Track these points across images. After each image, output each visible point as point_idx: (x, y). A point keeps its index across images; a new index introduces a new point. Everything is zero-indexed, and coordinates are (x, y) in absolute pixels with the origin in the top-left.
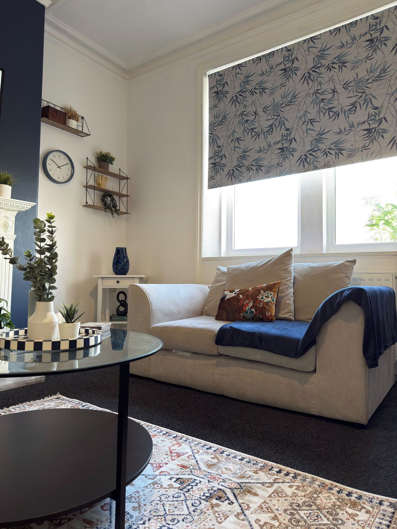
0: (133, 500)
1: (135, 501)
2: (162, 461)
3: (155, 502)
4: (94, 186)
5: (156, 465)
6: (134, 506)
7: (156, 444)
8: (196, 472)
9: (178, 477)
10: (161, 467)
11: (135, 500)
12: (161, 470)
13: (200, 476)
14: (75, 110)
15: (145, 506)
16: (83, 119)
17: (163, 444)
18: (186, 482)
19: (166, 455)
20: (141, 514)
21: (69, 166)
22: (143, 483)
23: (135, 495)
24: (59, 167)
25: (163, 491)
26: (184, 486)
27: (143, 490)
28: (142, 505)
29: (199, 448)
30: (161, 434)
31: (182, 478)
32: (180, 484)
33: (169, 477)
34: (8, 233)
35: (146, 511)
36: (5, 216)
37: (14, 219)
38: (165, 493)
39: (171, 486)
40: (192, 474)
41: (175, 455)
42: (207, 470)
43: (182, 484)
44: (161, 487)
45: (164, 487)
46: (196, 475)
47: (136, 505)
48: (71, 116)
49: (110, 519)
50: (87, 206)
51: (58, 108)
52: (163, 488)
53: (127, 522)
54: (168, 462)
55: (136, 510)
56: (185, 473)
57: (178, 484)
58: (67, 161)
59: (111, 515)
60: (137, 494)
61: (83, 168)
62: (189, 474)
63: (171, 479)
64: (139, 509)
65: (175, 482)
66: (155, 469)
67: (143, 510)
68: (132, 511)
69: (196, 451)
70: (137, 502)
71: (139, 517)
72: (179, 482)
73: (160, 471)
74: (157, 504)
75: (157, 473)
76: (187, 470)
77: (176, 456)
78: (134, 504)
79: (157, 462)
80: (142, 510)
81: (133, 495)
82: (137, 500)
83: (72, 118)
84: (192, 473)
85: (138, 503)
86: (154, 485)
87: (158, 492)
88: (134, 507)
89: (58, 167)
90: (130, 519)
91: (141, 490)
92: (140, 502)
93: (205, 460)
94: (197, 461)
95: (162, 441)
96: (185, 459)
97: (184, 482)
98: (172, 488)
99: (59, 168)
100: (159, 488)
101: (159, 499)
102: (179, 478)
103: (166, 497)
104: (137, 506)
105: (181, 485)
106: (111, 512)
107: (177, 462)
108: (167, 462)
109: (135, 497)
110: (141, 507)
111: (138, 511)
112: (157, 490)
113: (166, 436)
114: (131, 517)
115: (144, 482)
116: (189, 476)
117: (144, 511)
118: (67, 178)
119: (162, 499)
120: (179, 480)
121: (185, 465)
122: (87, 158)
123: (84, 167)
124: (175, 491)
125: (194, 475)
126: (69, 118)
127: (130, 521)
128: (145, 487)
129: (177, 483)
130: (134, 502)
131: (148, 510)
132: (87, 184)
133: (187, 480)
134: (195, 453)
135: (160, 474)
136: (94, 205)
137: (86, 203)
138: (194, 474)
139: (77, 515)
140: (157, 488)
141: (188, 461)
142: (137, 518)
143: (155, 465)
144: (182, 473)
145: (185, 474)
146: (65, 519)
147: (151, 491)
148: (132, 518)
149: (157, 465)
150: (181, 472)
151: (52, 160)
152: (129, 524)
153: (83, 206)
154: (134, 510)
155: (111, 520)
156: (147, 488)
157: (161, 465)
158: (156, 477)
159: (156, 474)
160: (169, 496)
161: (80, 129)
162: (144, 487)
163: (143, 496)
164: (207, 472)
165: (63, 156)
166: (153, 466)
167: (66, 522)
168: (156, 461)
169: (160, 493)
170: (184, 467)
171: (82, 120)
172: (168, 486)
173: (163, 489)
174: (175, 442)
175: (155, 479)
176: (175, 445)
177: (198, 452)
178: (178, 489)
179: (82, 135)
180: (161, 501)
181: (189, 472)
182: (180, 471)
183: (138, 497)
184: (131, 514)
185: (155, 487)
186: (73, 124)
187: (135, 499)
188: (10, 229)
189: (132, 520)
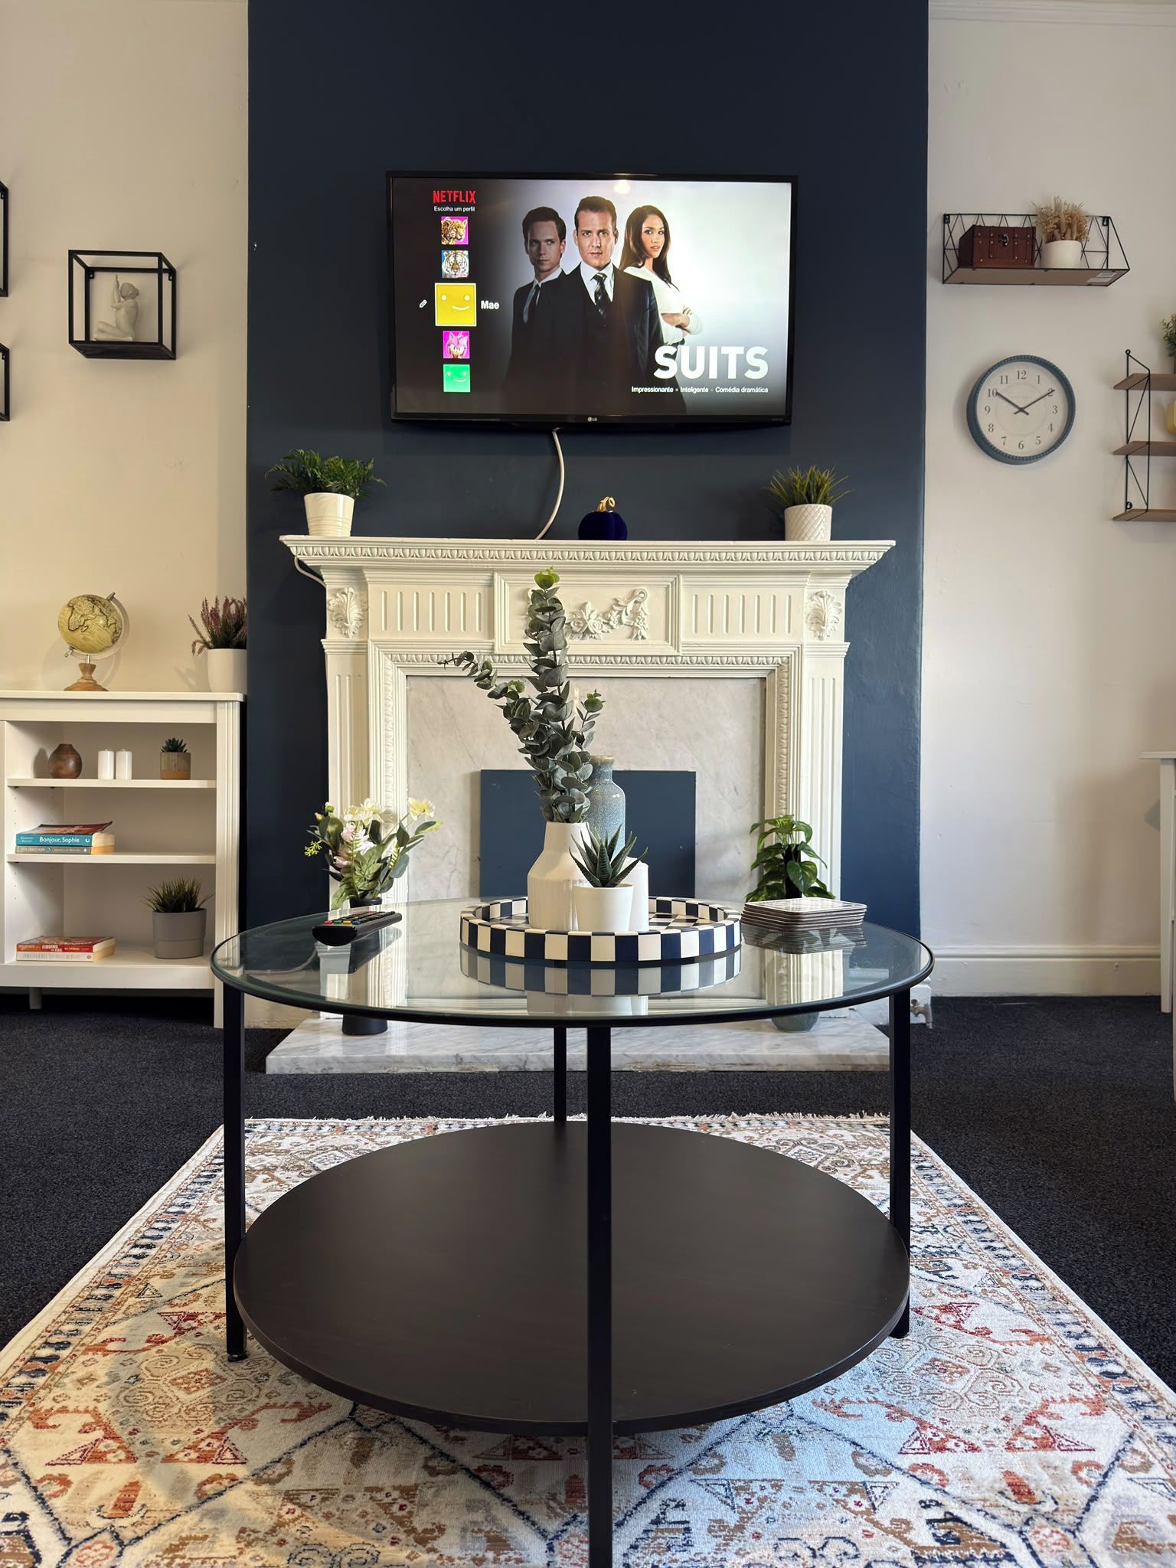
0: (740, 1501)
1: (739, 1507)
2: (968, 1432)
3: (795, 1546)
4: (1149, 443)
5: (931, 1436)
6: (725, 1518)
7: (1008, 1369)
8: (1047, 1531)
9: (958, 1512)
10: (942, 1449)
11: (742, 1504)
12: (935, 1459)
13: (1041, 1556)
14: (1077, 203)
15: (753, 1541)
16: (1108, 225)
17: (1036, 1381)
18: (967, 1548)
19: (1003, 1419)
20: (719, 1557)
21: (1058, 398)
22: (824, 1468)
23: (762, 1488)
24: (1021, 410)
25: (855, 1528)
26: (947, 1554)
27: (799, 1490)
28: (749, 1530)
29: (1161, 1456)
30: (1071, 1343)
31: (970, 1526)
32: (937, 1540)
33: (928, 1494)
34: (826, 640)
35: (743, 1556)
36: (816, 594)
37: (841, 598)
38: (857, 1536)
39: (900, 1529)
40: (1021, 1533)
41: (1033, 1436)
42: (1099, 1548)
43: (943, 1543)
44: (867, 1512)
45: (877, 1517)
46: (1033, 1542)
47: (732, 1519)
48: (1056, 232)
49: (626, 1515)
50: (1129, 514)
51: (1014, 223)
52: (867, 1520)
53: (659, 1554)
54: (983, 1447)
55: (719, 1533)
56: (1001, 1513)
57: (934, 1535)
58: (1049, 382)
59: (640, 1504)
60: (769, 1490)
61: (1113, 390)
62: (1009, 1526)
63: (927, 1506)
64: (728, 1540)
65: (929, 1522)
66: (917, 1445)
67: (736, 1548)
68: (704, 1531)
69: (1137, 1461)
70: (744, 1511)
71: (705, 1559)
72: (941, 1532)
73: (921, 1459)
74: (796, 1554)
75: (905, 1462)
76: (1015, 1507)
77: (1036, 1439)
78: (731, 1512)
79: (946, 1427)
80: (734, 1546)
81: (755, 1487)
82: (748, 1508)
83: (1058, 236)
84: (1027, 1528)
85: (742, 1519)
86: (852, 1491)
87: (838, 1523)
88: (721, 1521)
89: (1017, 410)
90: (673, 1550)
91: (794, 1484)
92: (749, 1518)
93: (1135, 1511)
94: (1094, 1498)
95: (1047, 1367)
96: (1055, 1468)
97: (957, 1541)
98: (899, 1536)
99: (1021, 413)
100: (853, 1512)
101: (816, 1543)
102: (957, 1519)
103: (845, 1554)
104: (732, 1525)
105: (938, 1545)
106: (648, 1497)
107: (1015, 1461)
108: (978, 1444)
109: (753, 1494)
110: (739, 1534)
111: (720, 1540)
112: (842, 1513)
113: (1081, 1358)
114: (684, 1545)
115: (833, 1464)
116: (1004, 1531)
117: (736, 1553)
118: (1048, 438)
119: (825, 1552)
120: (950, 1524)
121: (1032, 1486)
122: (1128, 353)
123: (1116, 387)
124: (897, 1550)
125: (1025, 1540)
126: (1052, 238)
127: (669, 1554)
128: (817, 1482)
129: (933, 1530)
130: (733, 1508)
131: (748, 1556)
132: (1128, 441)
133: (975, 1541)
134: (1121, 1466)
135: (914, 1470)
136: (1147, 510)
137: (1126, 508)
138: (1028, 1535)
139: (578, 1455)
140: (849, 1509)
141: (1058, 1479)
142: (698, 1558)
143: (929, 1433)
144: (987, 1509)
145: (994, 1517)
146: (546, 1449)
147: (821, 1507)
148: (685, 1551)
149: (937, 1439)
150: (988, 1503)
151: (998, 394)
152: (660, 1561)
153: (1115, 519)
154: (710, 1531)
155: (625, 1519)
156: (820, 1490)
157: (950, 1444)
158: (887, 1472)
159: (899, 1464)
160: (856, 1556)
161: (1096, 262)
162: (810, 1482)
163: (777, 1507)
164: (1089, 1558)
165: (1034, 371)
166: (917, 1434)
167: (541, 1457)
168: (944, 1423)
169: (842, 1530)
170: (1020, 1490)
171: (1104, 229)
172: (893, 1521)
173: (864, 1522)
174: (1091, 1393)
175: (878, 1478)
176: (1080, 1404)
177: (1146, 1466)
178: (913, 1553)
179: (1102, 278)
180: (818, 1553)
181: (1017, 1521)
182: (987, 1495)
183: (762, 1500)
184: (692, 1535)
185: (848, 1499)
186: (1065, 253)
187: (748, 1501)
188: (829, 628)
189: (678, 1556)
